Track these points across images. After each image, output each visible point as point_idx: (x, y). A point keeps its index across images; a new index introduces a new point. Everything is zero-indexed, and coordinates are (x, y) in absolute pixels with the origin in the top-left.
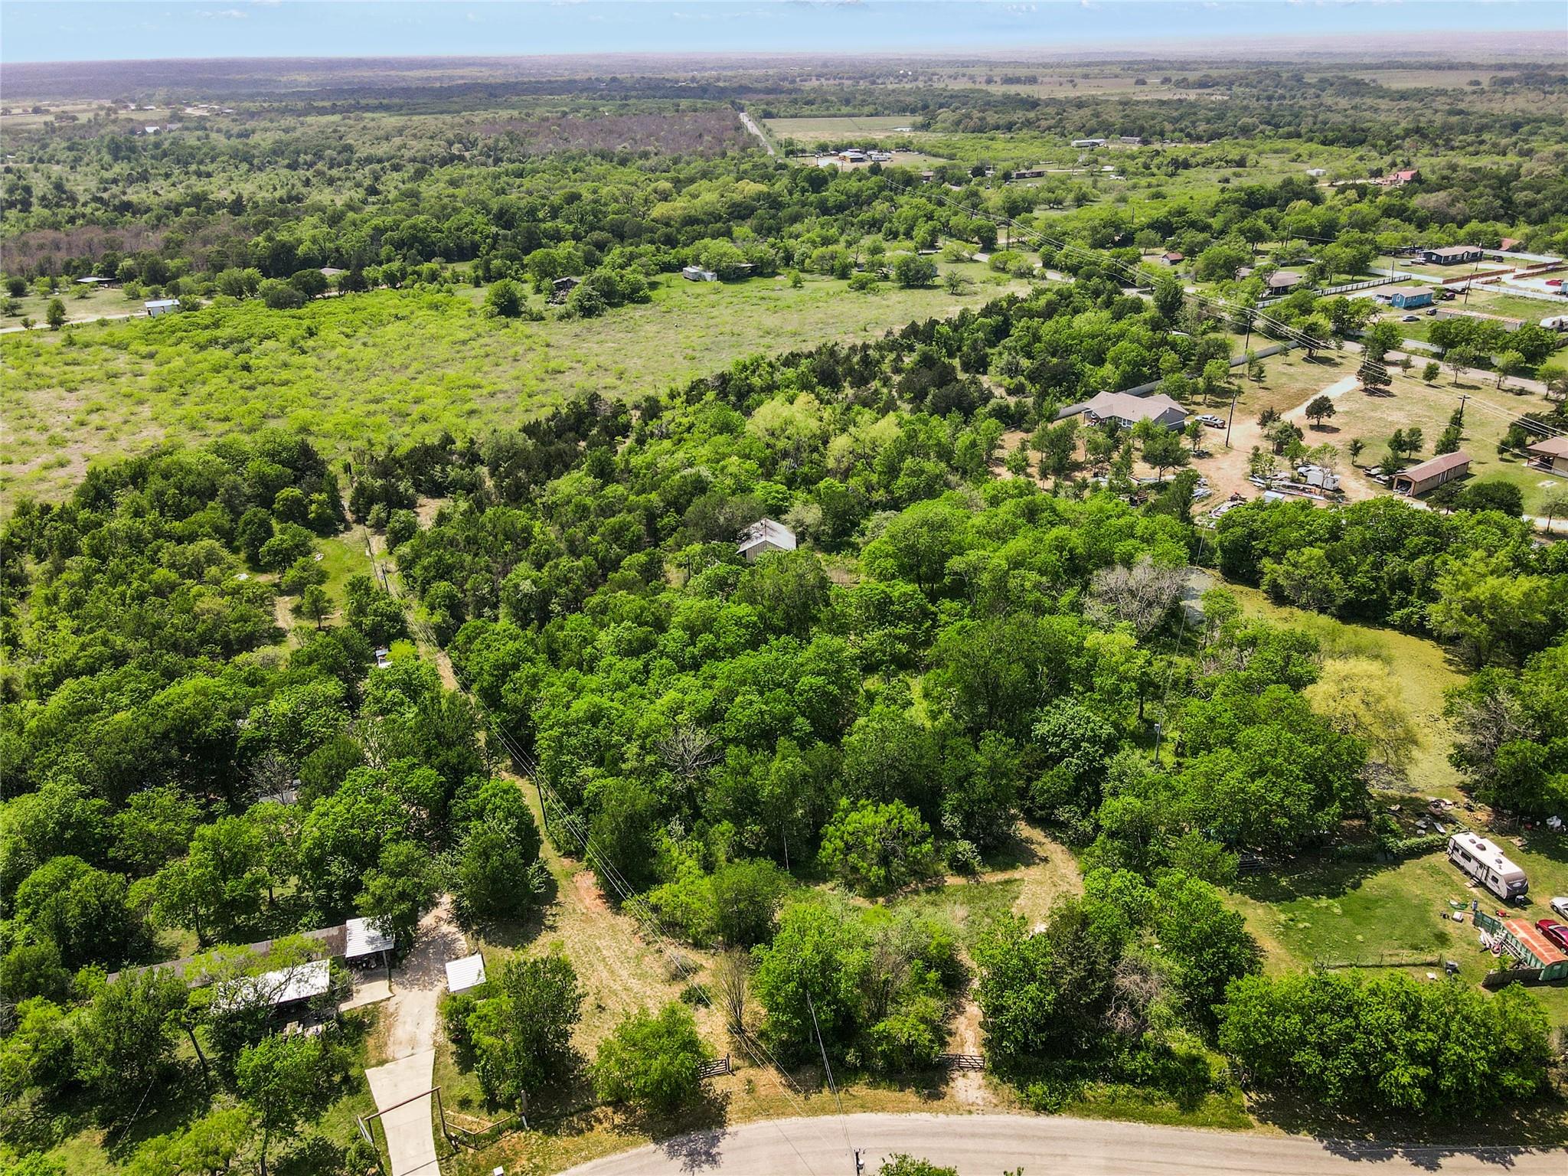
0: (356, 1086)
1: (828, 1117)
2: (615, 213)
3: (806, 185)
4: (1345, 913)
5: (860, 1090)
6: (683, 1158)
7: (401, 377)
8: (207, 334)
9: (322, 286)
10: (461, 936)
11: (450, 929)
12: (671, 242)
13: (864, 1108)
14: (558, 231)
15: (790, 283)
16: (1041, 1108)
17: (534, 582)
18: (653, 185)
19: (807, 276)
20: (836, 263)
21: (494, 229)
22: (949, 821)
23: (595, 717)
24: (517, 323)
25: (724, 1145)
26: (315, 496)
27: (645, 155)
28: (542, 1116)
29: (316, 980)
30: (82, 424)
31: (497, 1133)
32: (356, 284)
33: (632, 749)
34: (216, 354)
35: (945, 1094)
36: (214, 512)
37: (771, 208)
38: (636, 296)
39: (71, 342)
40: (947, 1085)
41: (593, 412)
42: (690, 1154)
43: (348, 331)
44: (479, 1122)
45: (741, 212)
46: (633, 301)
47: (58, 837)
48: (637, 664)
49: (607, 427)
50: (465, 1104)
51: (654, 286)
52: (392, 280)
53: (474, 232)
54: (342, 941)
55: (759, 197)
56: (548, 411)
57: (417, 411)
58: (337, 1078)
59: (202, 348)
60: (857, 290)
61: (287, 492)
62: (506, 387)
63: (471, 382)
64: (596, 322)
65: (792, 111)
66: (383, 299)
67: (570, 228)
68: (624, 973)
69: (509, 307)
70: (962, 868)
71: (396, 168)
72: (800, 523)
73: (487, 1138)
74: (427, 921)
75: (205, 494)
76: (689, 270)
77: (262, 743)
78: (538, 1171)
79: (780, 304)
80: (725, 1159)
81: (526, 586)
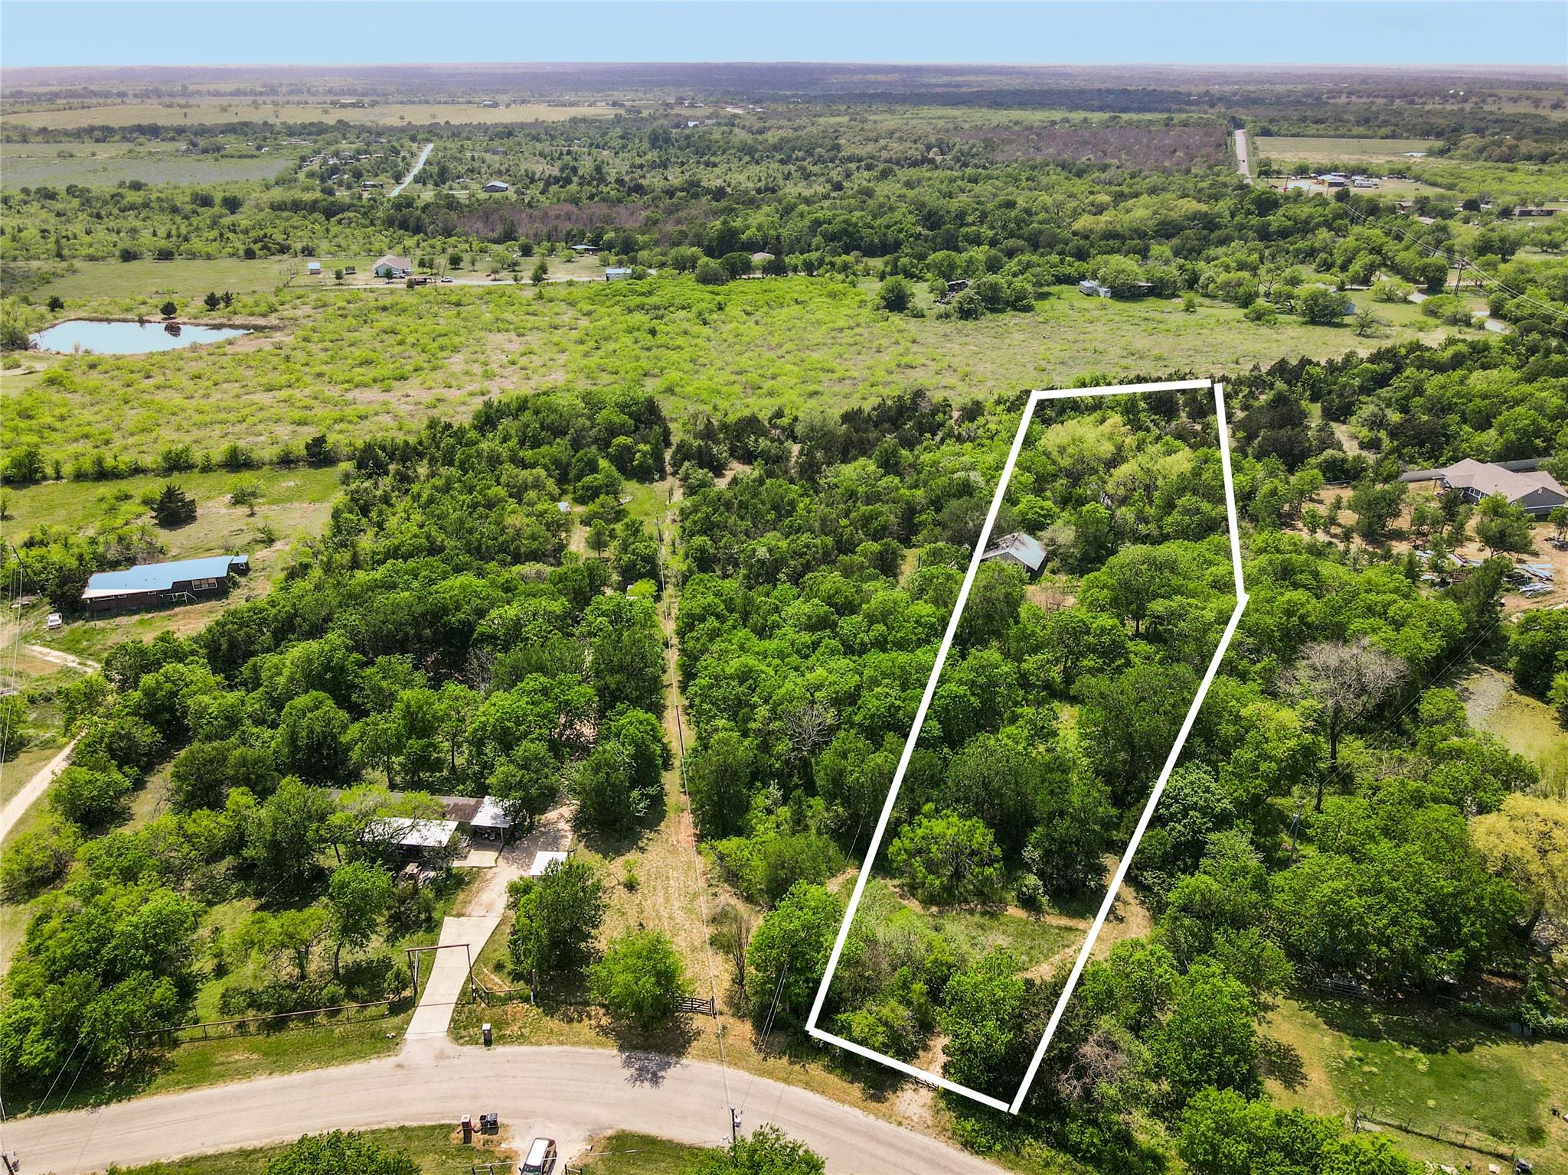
0: (432, 926)
1: (771, 1081)
2: (1040, 223)
3: (1252, 207)
4: (1430, 1072)
6: (633, 1070)
7: (772, 355)
8: (638, 300)
9: (748, 268)
10: (570, 835)
11: (564, 826)
12: (1081, 255)
13: (807, 1085)
14: (978, 235)
15: (1183, 307)
16: (968, 1145)
17: (770, 550)
18: (1091, 198)
19: (1207, 301)
20: (1241, 290)
21: (919, 229)
22: (1030, 853)
23: (745, 676)
24: (896, 319)
25: (672, 1073)
26: (641, 446)
27: (1104, 168)
28: (548, 998)
29: (437, 834)
30: (513, 363)
31: (510, 998)
32: (777, 269)
33: (762, 712)
34: (639, 317)
35: (887, 1100)
36: (560, 448)
37: (1204, 228)
38: (1019, 304)
39: (540, 297)
40: (895, 1092)
41: (915, 406)
42: (640, 1069)
43: (749, 308)
44: (500, 984)
45: (1167, 230)
46: (1015, 309)
47: (320, 676)
48: (806, 638)
49: (920, 423)
50: (499, 967)
51: (1044, 296)
52: (810, 268)
53: (900, 231)
54: (475, 810)
55: (1195, 216)
56: (875, 401)
57: (768, 385)
58: (423, 916)
59: (630, 311)
60: (1252, 321)
61: (622, 440)
62: (855, 374)
63: (826, 365)
64: (970, 324)
65: (1295, 130)
66: (795, 284)
67: (991, 233)
68: (677, 904)
69: (896, 302)
70: (1029, 903)
71: (869, 168)
72: (1052, 541)
73: (500, 999)
74: (551, 815)
75: (558, 432)
76: (1086, 284)
77: (491, 639)
78: (521, 1039)
79: (1162, 326)
80: (665, 1084)
81: (762, 552)
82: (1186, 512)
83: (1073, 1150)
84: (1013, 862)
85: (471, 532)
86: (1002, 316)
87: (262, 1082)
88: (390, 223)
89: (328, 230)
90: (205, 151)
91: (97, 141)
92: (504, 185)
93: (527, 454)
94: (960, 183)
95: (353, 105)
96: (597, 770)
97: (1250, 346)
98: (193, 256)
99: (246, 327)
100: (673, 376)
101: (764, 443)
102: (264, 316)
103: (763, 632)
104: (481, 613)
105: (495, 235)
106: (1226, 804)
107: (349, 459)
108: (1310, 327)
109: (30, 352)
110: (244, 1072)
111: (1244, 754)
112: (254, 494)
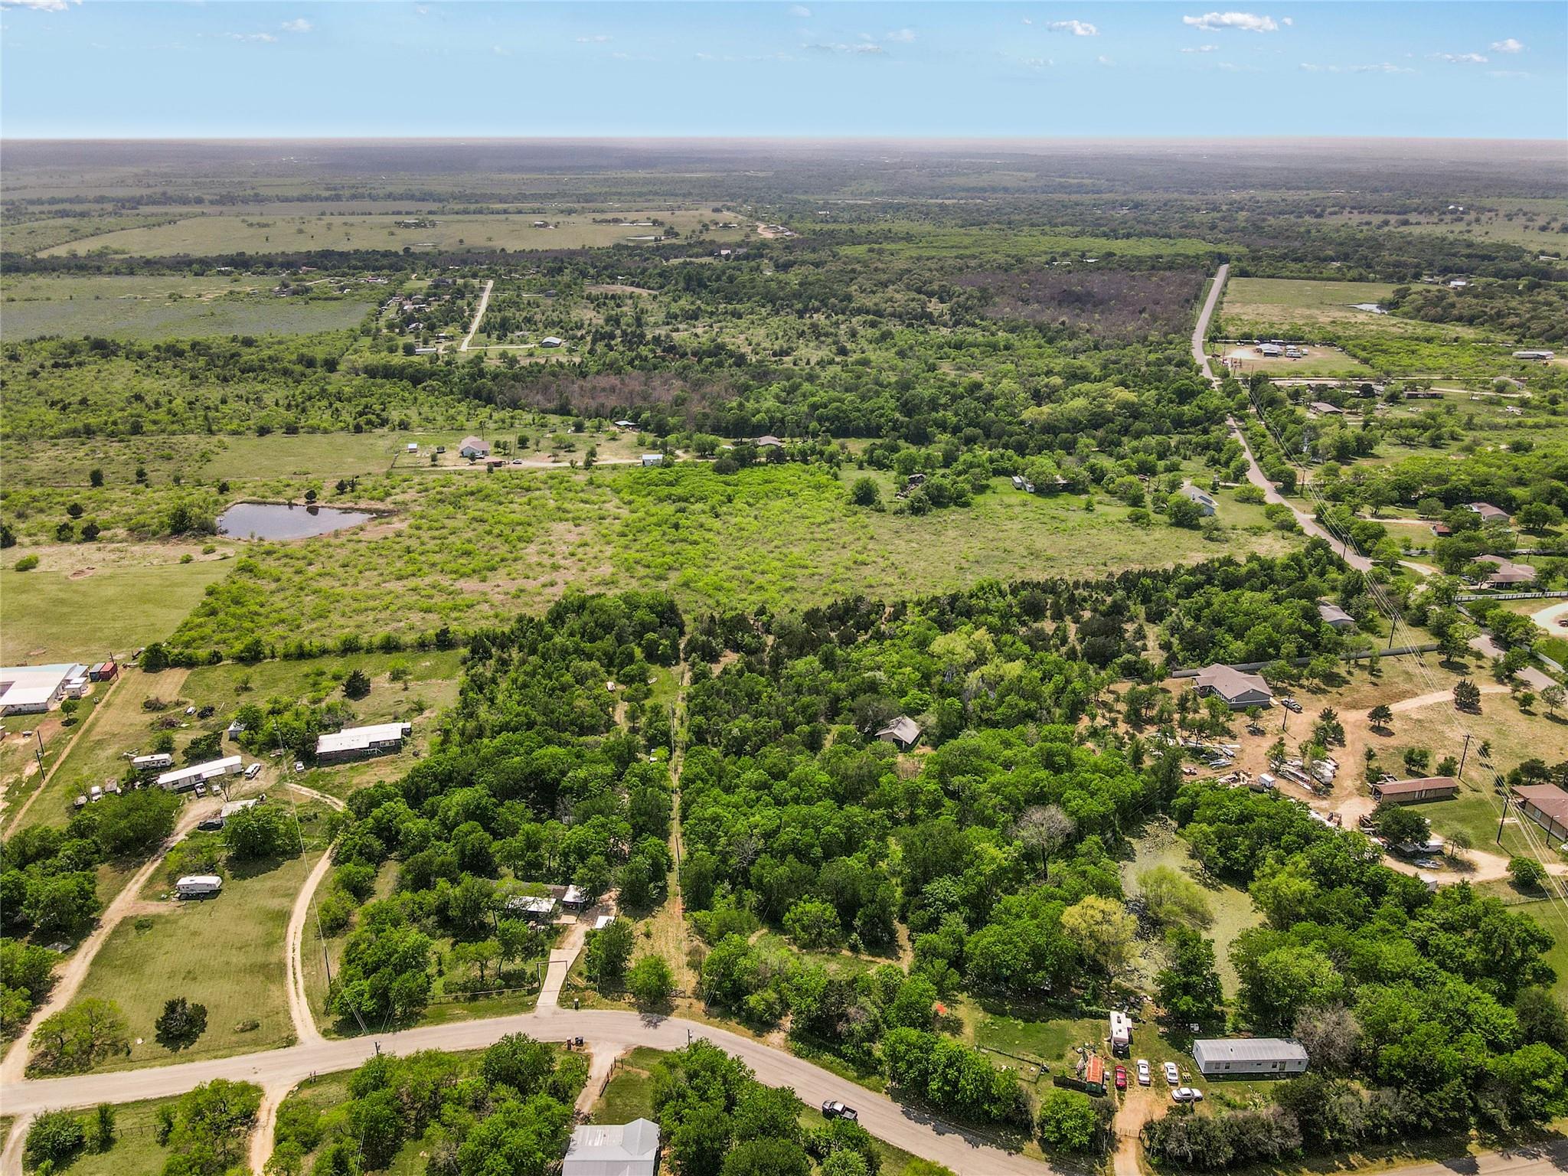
0: (545, 954)
1: (711, 1027)
2: (998, 408)
3: (1173, 396)
4: (1024, 1029)
5: (733, 1023)
6: (645, 1022)
7: (763, 550)
8: (667, 490)
9: (754, 457)
10: (615, 907)
11: (612, 903)
12: (1021, 449)
13: (728, 1030)
14: (945, 420)
15: (1085, 504)
16: (798, 1054)
17: (741, 730)
18: (1047, 380)
19: (1107, 499)
20: (1131, 492)
21: (897, 415)
22: (857, 923)
23: (715, 819)
24: (863, 514)
25: (663, 1025)
26: (664, 641)
27: (1073, 335)
28: (605, 989)
29: (545, 905)
30: (573, 555)
31: (587, 988)
33: (723, 840)
34: (666, 509)
35: (763, 1036)
36: (608, 642)
38: (960, 500)
39: (590, 482)
40: (768, 1033)
41: (856, 609)
42: (649, 1021)
43: (751, 501)
44: (581, 982)
45: (1097, 420)
46: (956, 504)
47: (474, 813)
48: (753, 795)
49: (859, 621)
50: (580, 974)
51: (981, 489)
53: (882, 416)
54: (565, 892)
55: (1125, 405)
57: (759, 581)
58: (540, 949)
59: (661, 500)
60: (1133, 521)
61: (651, 635)
62: (821, 571)
63: (804, 562)
64: (917, 520)
66: (791, 474)
67: (955, 419)
68: (671, 945)
69: (865, 496)
70: (854, 948)
71: (873, 324)
72: (923, 723)
73: (581, 989)
74: (605, 897)
75: (607, 628)
76: (1017, 479)
77: (569, 790)
78: (592, 1007)
79: (1063, 526)
80: (660, 1028)
81: (736, 731)
82: (1010, 706)
83: (843, 1056)
84: (848, 927)
85: (552, 712)
86: (945, 511)
87: (471, 1023)
88: (466, 394)
89: (416, 399)
90: (295, 293)
91: (196, 274)
92: (557, 341)
93: (587, 646)
94: (946, 349)
95: (417, 225)
96: (631, 872)
97: (1123, 549)
98: (313, 430)
99: (369, 511)
100: (690, 572)
101: (747, 639)
102: (382, 500)
103: (729, 790)
104: (564, 773)
105: (551, 406)
106: (955, 898)
107: (465, 645)
108: (1174, 529)
109: (219, 537)
110: (463, 1018)
111: (970, 872)
112: (404, 672)
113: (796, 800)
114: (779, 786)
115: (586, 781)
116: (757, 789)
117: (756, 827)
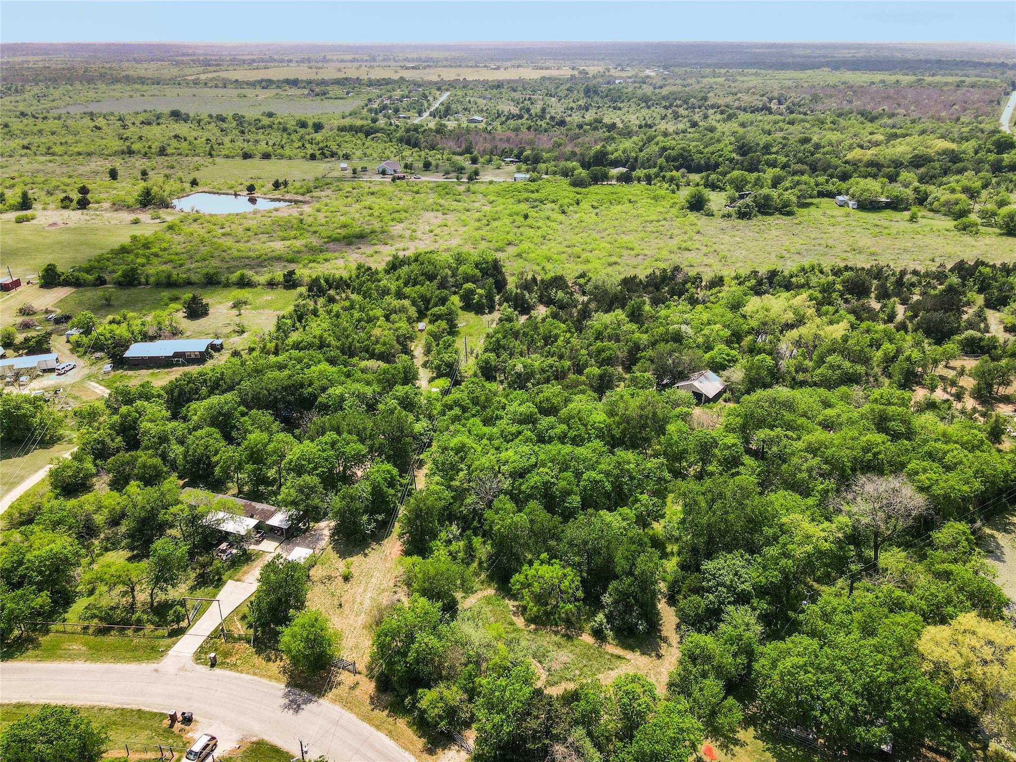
0: (219, 584)
1: (368, 726)
2: (824, 154)
3: (992, 148)
5: (402, 723)
6: (287, 700)
7: (597, 236)
8: (526, 195)
9: (605, 177)
10: (327, 539)
11: (327, 532)
12: (844, 177)
13: (390, 734)
14: (775, 160)
15: (908, 218)
17: (525, 367)
18: (870, 137)
19: (931, 214)
20: (958, 207)
21: (734, 155)
23: (461, 449)
24: (692, 216)
25: (310, 709)
27: (891, 116)
28: (262, 643)
29: (243, 526)
31: (240, 638)
32: (626, 179)
33: (463, 475)
34: (522, 206)
35: (436, 754)
36: (428, 288)
37: (950, 161)
38: (785, 210)
39: (468, 190)
40: (443, 750)
41: (673, 277)
42: (291, 701)
43: (595, 204)
44: (240, 628)
45: (918, 162)
46: (780, 213)
48: (514, 428)
50: (244, 618)
51: (806, 205)
52: (649, 180)
53: (720, 156)
54: (272, 514)
55: (945, 152)
56: (649, 271)
57: (584, 255)
58: (216, 578)
59: (519, 202)
60: (959, 230)
61: (469, 285)
62: (647, 252)
63: (630, 245)
64: (743, 223)
66: (636, 189)
67: (784, 160)
68: (369, 595)
69: (697, 205)
70: (598, 634)
71: (722, 113)
72: (729, 379)
73: (234, 638)
75: (431, 277)
76: (840, 198)
77: (321, 407)
78: (233, 667)
79: (887, 231)
80: (302, 714)
81: (519, 368)
82: (832, 367)
84: (592, 600)
85: (347, 338)
86: (769, 218)
87: (80, 665)
88: (401, 140)
89: (364, 144)
90: (317, 95)
91: (263, 88)
92: (480, 119)
93: (407, 290)
94: (781, 124)
95: (413, 68)
97: (950, 249)
98: (282, 157)
99: (290, 201)
100: (525, 246)
101: (560, 294)
102: (303, 195)
104: (324, 389)
105: (459, 150)
106: (747, 586)
107: (306, 285)
108: (1004, 238)
109: (169, 210)
110: (72, 657)
111: (772, 551)
112: (245, 303)
113: (562, 439)
114: (545, 422)
115: (342, 399)
116: (521, 422)
117: (506, 463)
